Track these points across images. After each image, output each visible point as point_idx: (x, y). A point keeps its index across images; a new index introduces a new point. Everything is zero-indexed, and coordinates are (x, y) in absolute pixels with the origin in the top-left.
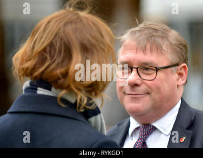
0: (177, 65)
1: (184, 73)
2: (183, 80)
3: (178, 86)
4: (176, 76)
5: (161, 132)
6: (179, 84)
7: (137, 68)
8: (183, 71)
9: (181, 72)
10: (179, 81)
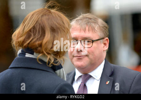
1: (107, 43)
3: (104, 51)
7: (81, 41)
8: (106, 42)
10: (105, 48)
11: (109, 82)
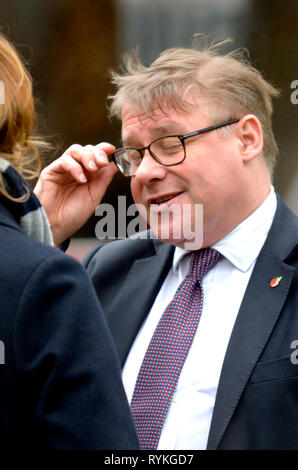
0: (232, 121)
1: (255, 133)
2: (255, 147)
3: (245, 162)
4: (238, 142)
5: (233, 266)
6: (246, 158)
7: (149, 148)
8: (251, 130)
9: (246, 133)
10: (247, 151)
11: (279, 279)
